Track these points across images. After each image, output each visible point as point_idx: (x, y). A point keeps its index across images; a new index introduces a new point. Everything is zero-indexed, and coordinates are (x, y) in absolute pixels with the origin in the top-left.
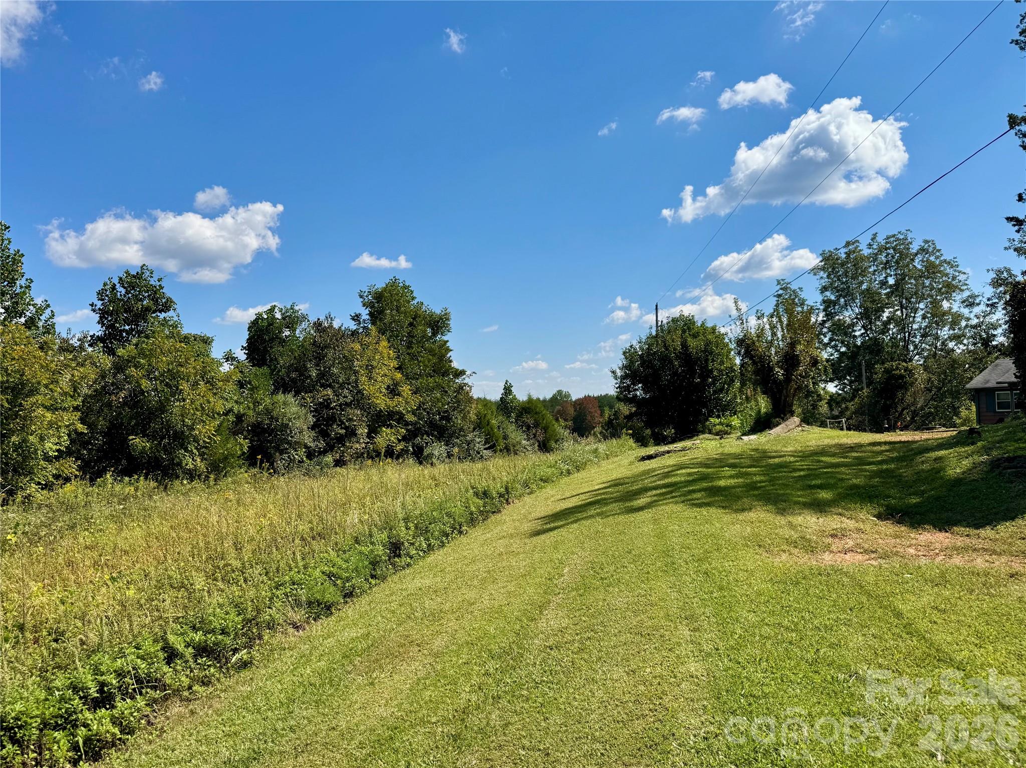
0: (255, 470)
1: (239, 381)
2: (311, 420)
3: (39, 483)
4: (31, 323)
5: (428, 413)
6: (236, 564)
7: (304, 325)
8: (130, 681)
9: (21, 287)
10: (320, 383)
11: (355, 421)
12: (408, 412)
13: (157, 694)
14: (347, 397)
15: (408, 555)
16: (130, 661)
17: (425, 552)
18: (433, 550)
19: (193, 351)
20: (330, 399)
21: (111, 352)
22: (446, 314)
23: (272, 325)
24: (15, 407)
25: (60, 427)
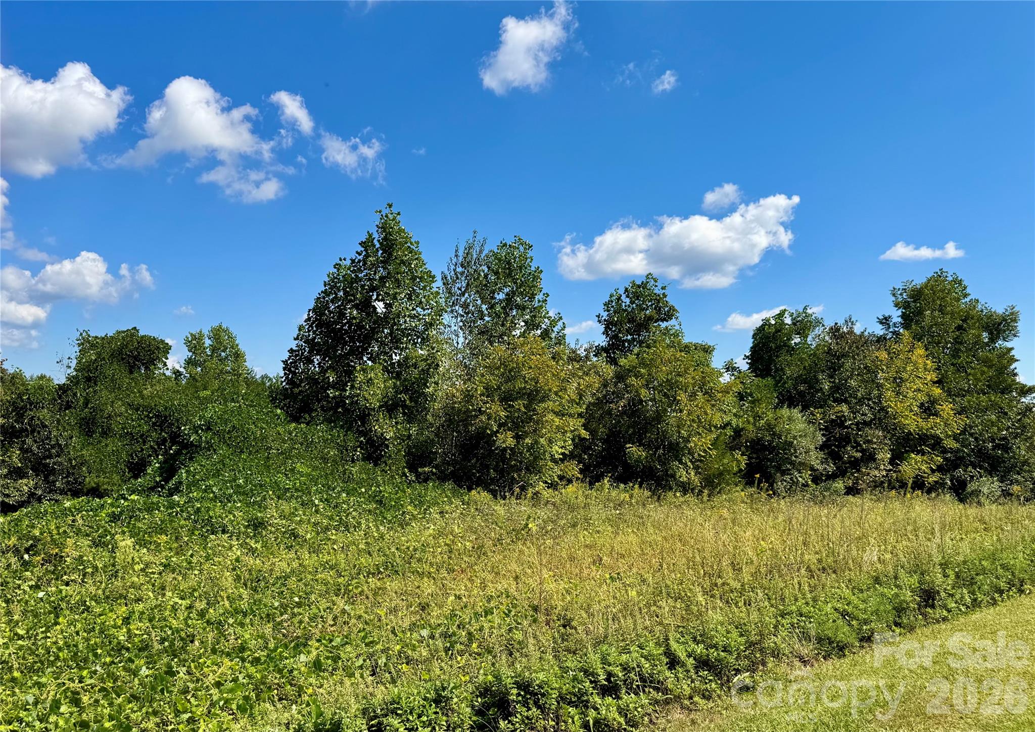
0: (752, 490)
1: (739, 393)
2: (820, 439)
3: (546, 482)
4: (546, 335)
5: (976, 439)
6: (736, 585)
7: (818, 330)
8: (635, 678)
9: (539, 301)
10: (833, 397)
11: (875, 443)
12: (948, 436)
13: (659, 696)
14: (866, 415)
15: (945, 607)
16: (634, 657)
17: (968, 607)
18: (980, 607)
19: (693, 361)
20: (843, 416)
21: (613, 361)
22: (1012, 314)
23: (779, 331)
24: (530, 411)
25: (566, 431)
